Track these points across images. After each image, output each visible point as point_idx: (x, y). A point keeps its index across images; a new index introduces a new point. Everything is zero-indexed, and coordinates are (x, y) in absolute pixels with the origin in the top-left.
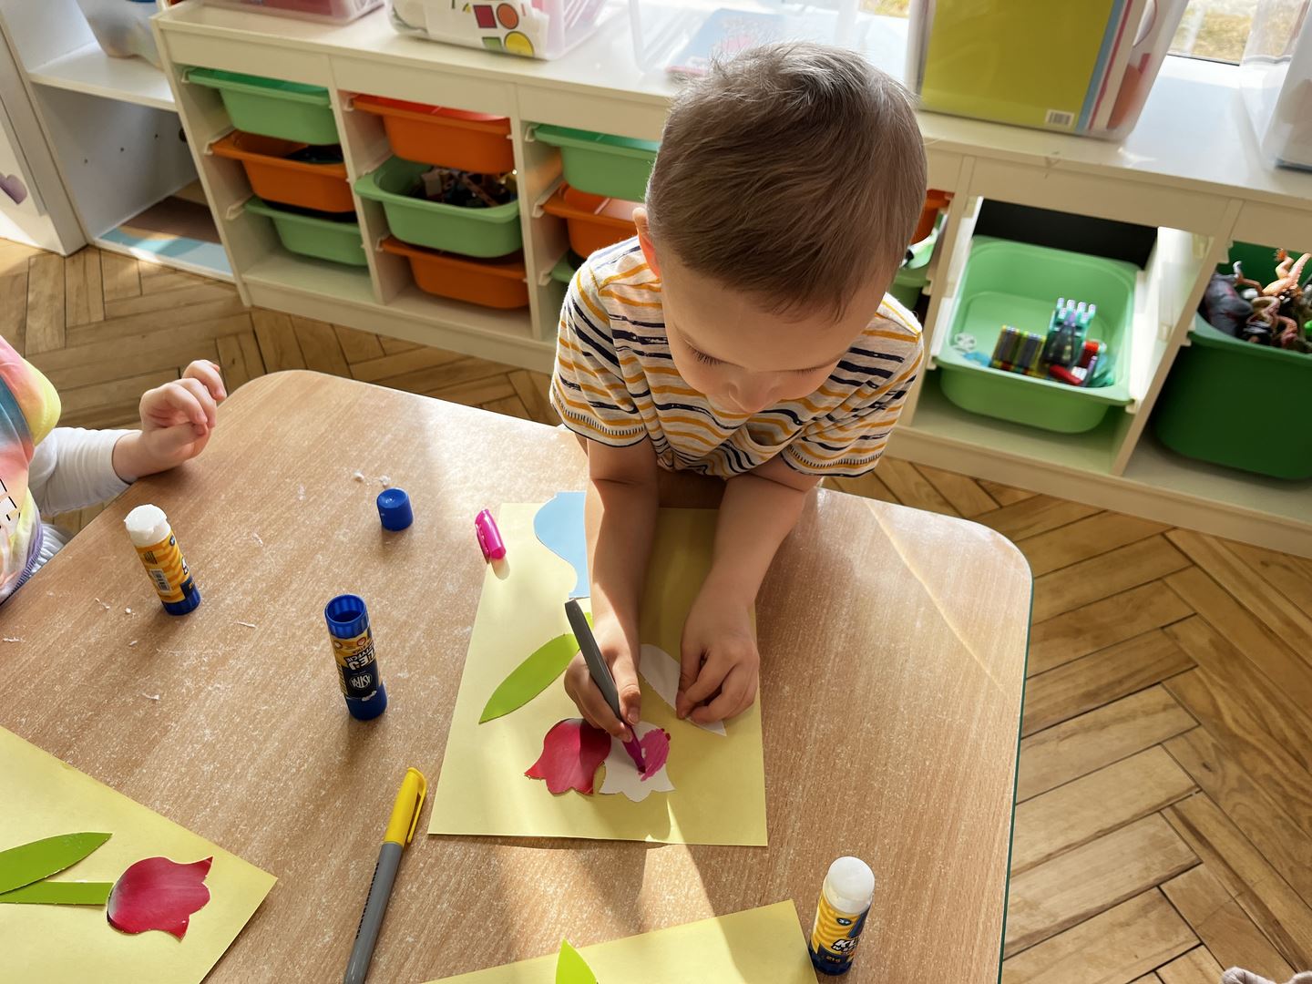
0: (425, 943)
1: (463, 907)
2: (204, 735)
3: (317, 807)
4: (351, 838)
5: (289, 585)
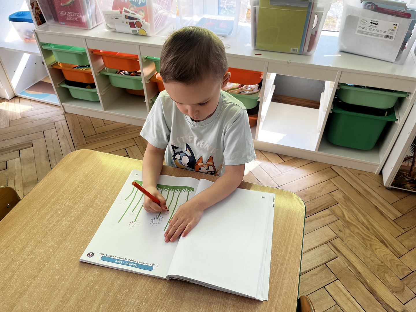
2: (56, 267)
3: (90, 288)
4: (101, 298)
5: (81, 218)
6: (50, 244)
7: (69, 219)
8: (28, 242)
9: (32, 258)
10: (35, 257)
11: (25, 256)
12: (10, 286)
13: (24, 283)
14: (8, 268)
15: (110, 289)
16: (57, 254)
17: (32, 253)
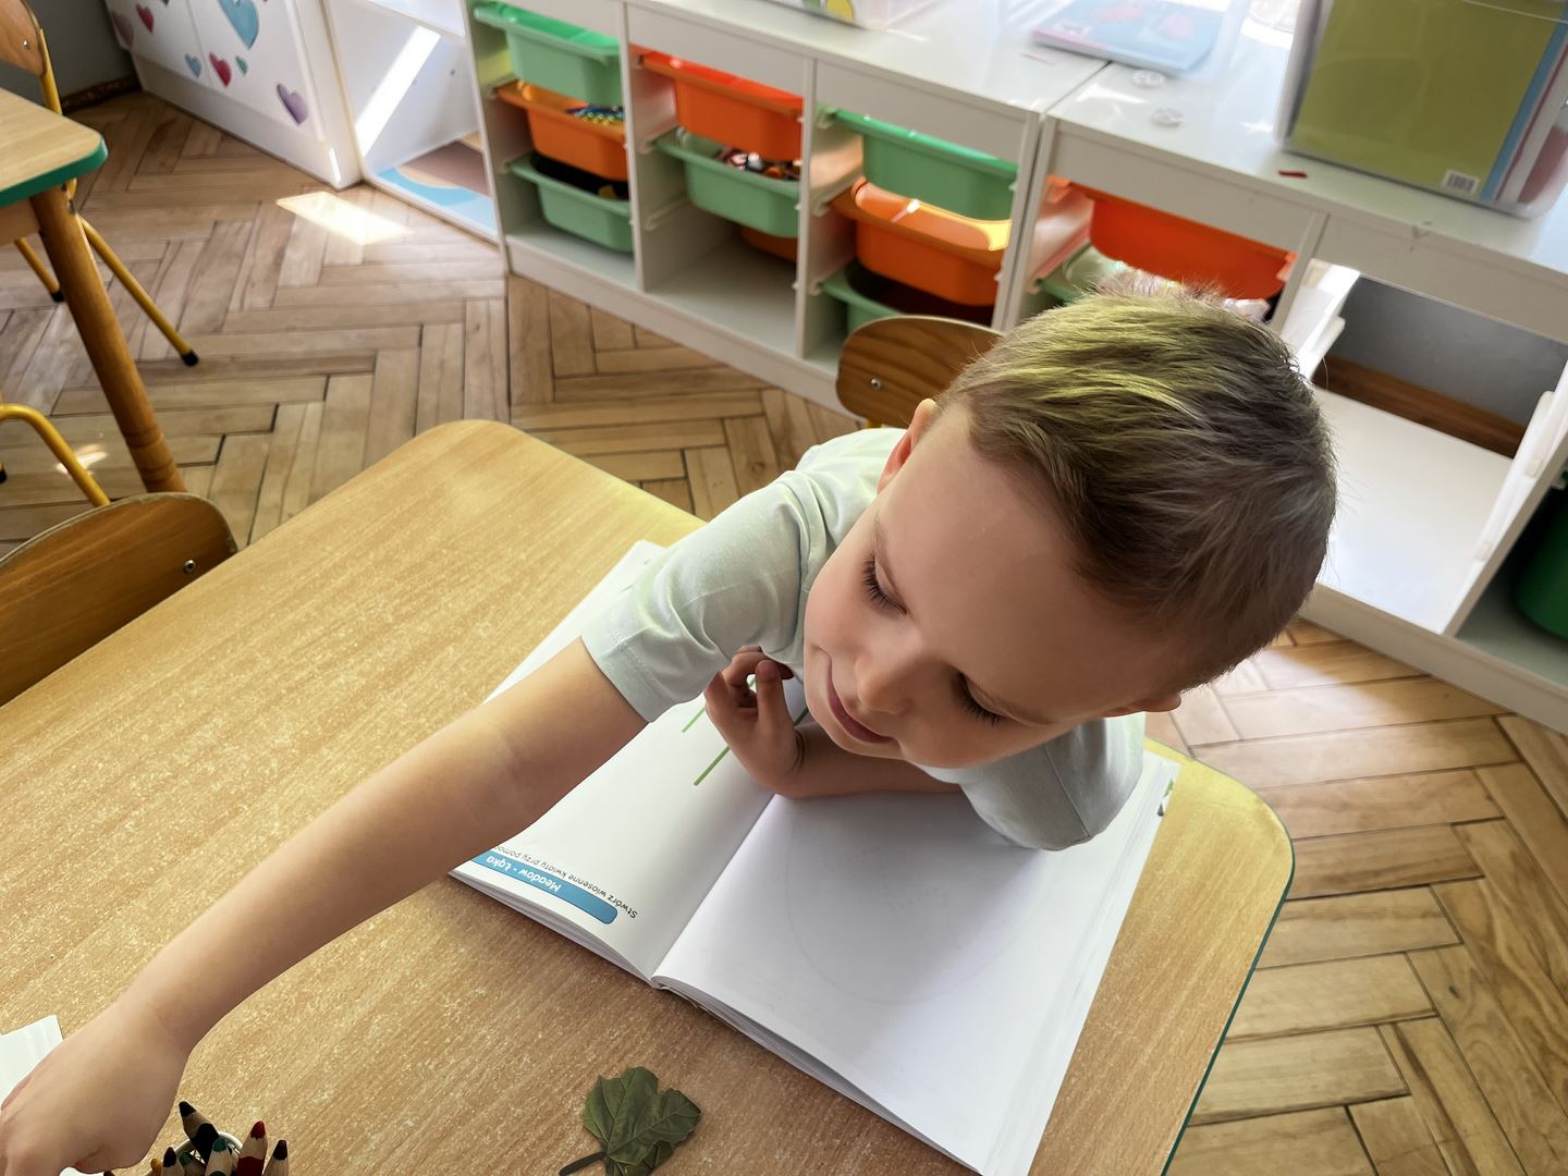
0: (424, 1133)
1: (477, 1104)
2: (273, 828)
4: (384, 987)
5: (407, 676)
6: (277, 741)
7: (366, 666)
8: (209, 714)
9: (205, 772)
10: (215, 773)
11: (184, 760)
12: (103, 851)
13: (151, 856)
14: (116, 788)
15: (429, 965)
16: (291, 782)
17: (210, 756)
